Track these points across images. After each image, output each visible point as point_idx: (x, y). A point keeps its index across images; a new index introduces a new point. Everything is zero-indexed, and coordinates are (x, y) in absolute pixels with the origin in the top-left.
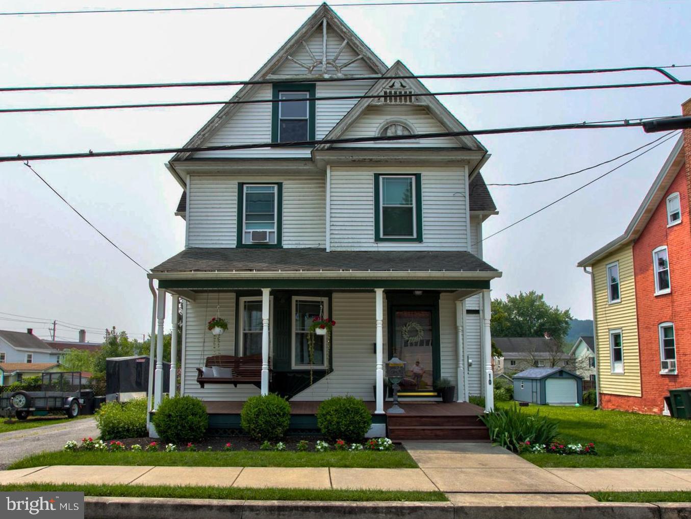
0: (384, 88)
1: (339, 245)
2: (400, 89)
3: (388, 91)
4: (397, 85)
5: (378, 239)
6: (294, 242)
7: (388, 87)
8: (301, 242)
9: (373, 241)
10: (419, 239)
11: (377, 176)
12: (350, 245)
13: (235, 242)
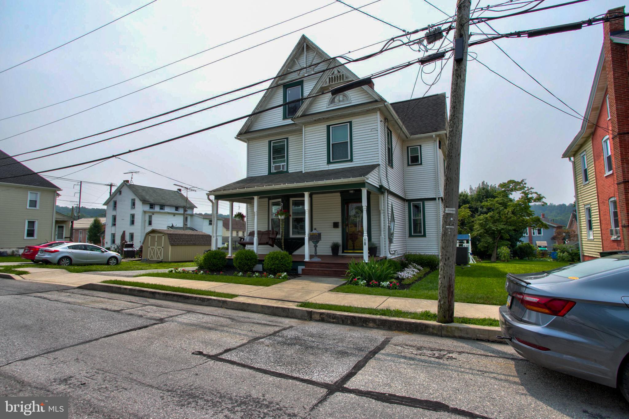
0: (329, 76)
1: (309, 168)
2: (337, 74)
3: (331, 77)
4: (336, 72)
5: (329, 162)
6: (294, 169)
7: (331, 74)
8: (297, 169)
9: (326, 164)
10: (351, 160)
11: (328, 127)
12: (314, 168)
13: (267, 172)
